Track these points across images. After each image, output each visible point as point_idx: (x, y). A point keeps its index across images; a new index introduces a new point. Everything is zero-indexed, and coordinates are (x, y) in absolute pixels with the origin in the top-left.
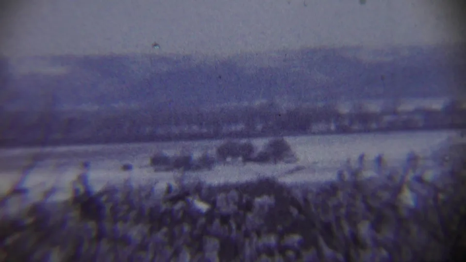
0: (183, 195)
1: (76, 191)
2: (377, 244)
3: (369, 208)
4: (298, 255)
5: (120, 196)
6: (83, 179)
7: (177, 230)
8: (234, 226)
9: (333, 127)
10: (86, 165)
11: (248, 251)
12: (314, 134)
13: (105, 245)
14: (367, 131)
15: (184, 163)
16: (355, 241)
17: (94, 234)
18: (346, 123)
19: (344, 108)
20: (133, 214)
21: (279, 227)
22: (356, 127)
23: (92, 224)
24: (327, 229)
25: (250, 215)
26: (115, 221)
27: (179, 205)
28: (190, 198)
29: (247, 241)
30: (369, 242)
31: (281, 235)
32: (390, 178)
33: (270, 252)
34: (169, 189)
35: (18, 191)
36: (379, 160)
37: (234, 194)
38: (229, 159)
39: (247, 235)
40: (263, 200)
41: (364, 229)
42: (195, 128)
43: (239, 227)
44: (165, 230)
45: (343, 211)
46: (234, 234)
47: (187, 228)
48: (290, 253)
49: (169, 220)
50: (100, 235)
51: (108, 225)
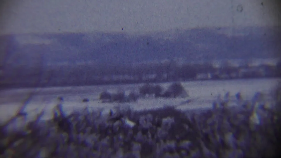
0: (119, 117)
1: (55, 114)
2: (237, 146)
3: (232, 125)
4: (188, 153)
5: (81, 118)
6: (59, 107)
7: (115, 138)
8: (150, 136)
9: (209, 76)
10: (61, 99)
11: (158, 151)
12: (198, 80)
13: (72, 147)
14: (231, 78)
15: (120, 98)
16: (223, 144)
17: (66, 140)
18: (217, 73)
19: (217, 64)
20: (89, 129)
21: (177, 137)
22: (223, 76)
23: (65, 134)
24: (206, 138)
25: (159, 129)
26: (78, 132)
27: (117, 123)
28: (123, 119)
29: (158, 144)
30: (232, 145)
31: (178, 141)
32: (245, 106)
33: (171, 151)
34: (111, 113)
35: (21, 114)
36: (238, 96)
37: (150, 116)
38: (147, 95)
39: (158, 141)
40: (167, 120)
41: (229, 138)
42: (127, 77)
43: (153, 136)
44: (108, 138)
45: (216, 126)
46: (150, 140)
47: (121, 136)
48: (183, 152)
49: (110, 132)
50: (70, 141)
51: (74, 135)
